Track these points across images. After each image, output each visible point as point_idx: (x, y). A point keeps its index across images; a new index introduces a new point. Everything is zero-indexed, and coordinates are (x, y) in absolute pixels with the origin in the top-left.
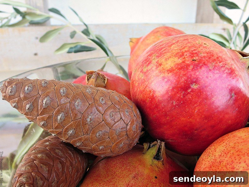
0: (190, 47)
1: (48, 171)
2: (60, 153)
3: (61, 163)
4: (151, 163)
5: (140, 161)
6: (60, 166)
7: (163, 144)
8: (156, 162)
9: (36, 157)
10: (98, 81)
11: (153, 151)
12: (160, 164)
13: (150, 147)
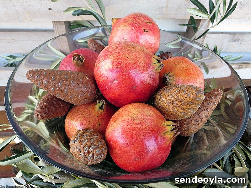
0: (118, 59)
1: (48, 110)
2: (54, 102)
3: (54, 107)
4: (98, 110)
5: (93, 108)
6: (54, 108)
7: (105, 102)
8: (100, 110)
9: (44, 104)
10: (78, 62)
11: (100, 105)
12: (102, 111)
13: (99, 102)
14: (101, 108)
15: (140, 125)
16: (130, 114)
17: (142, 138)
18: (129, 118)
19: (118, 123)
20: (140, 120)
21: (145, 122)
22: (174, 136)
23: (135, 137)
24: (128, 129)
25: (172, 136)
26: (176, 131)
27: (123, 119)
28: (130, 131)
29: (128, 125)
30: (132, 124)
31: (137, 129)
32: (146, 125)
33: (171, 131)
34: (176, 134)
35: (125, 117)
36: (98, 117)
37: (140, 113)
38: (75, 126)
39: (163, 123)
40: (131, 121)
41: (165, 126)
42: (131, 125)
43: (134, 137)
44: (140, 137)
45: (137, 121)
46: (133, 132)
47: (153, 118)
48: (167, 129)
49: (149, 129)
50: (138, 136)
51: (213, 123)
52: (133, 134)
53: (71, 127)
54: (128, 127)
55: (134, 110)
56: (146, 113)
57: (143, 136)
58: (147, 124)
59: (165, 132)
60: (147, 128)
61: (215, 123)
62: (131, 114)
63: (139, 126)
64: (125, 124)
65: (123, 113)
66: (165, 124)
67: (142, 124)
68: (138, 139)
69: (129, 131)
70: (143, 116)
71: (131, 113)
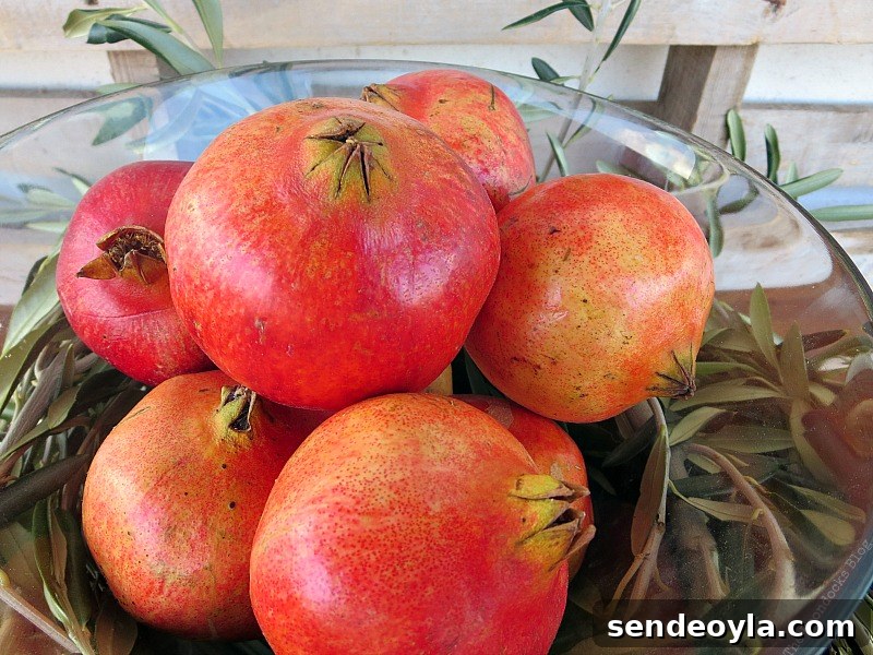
4: (223, 435)
5: (205, 427)
8: (234, 434)
11: (233, 409)
12: (242, 438)
13: (229, 399)
14: (236, 424)
15: (399, 516)
16: (348, 461)
17: (412, 578)
18: (344, 484)
19: (293, 511)
20: (394, 489)
21: (421, 498)
22: (569, 550)
23: (376, 579)
24: (340, 540)
25: (557, 551)
26: (572, 525)
27: (316, 489)
28: (350, 552)
29: (337, 519)
30: (356, 516)
31: (382, 536)
32: (426, 514)
33: (552, 525)
34: (577, 537)
35: (323, 482)
36: (224, 466)
37: (395, 455)
38: (121, 521)
39: (513, 491)
40: (354, 501)
41: (521, 503)
42: (355, 522)
43: (371, 582)
44: (401, 579)
45: (383, 498)
46: (365, 553)
47: (463, 468)
48: (533, 520)
49: (444, 528)
50: (388, 574)
51: (749, 487)
52: (365, 565)
53: (104, 527)
54: (339, 532)
55: (368, 441)
56: (426, 450)
57: (416, 572)
58: (430, 504)
59: (524, 533)
60: (435, 524)
61: (755, 487)
62: (354, 460)
63: (392, 520)
64: (326, 516)
65: (321, 455)
66: (522, 493)
67: (406, 507)
68: (394, 592)
69: (343, 553)
70: (409, 468)
71: (352, 454)
